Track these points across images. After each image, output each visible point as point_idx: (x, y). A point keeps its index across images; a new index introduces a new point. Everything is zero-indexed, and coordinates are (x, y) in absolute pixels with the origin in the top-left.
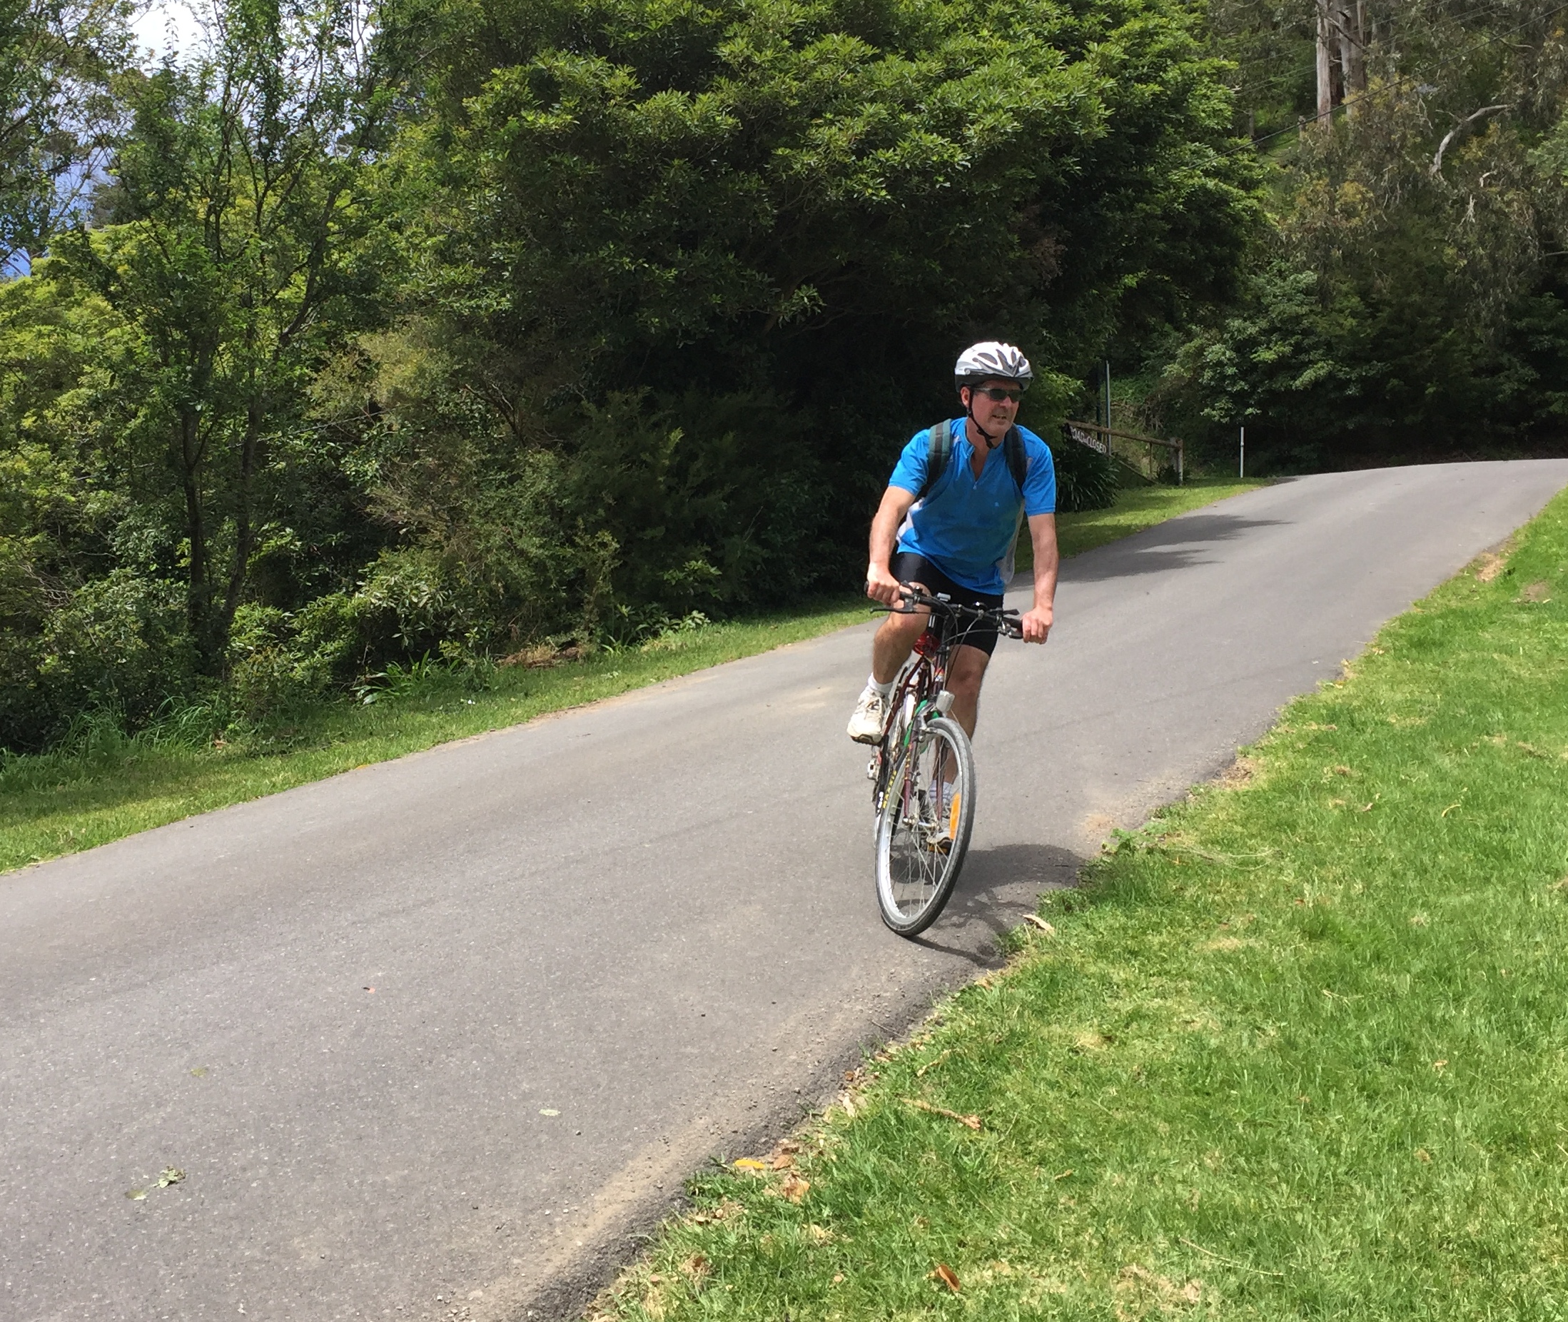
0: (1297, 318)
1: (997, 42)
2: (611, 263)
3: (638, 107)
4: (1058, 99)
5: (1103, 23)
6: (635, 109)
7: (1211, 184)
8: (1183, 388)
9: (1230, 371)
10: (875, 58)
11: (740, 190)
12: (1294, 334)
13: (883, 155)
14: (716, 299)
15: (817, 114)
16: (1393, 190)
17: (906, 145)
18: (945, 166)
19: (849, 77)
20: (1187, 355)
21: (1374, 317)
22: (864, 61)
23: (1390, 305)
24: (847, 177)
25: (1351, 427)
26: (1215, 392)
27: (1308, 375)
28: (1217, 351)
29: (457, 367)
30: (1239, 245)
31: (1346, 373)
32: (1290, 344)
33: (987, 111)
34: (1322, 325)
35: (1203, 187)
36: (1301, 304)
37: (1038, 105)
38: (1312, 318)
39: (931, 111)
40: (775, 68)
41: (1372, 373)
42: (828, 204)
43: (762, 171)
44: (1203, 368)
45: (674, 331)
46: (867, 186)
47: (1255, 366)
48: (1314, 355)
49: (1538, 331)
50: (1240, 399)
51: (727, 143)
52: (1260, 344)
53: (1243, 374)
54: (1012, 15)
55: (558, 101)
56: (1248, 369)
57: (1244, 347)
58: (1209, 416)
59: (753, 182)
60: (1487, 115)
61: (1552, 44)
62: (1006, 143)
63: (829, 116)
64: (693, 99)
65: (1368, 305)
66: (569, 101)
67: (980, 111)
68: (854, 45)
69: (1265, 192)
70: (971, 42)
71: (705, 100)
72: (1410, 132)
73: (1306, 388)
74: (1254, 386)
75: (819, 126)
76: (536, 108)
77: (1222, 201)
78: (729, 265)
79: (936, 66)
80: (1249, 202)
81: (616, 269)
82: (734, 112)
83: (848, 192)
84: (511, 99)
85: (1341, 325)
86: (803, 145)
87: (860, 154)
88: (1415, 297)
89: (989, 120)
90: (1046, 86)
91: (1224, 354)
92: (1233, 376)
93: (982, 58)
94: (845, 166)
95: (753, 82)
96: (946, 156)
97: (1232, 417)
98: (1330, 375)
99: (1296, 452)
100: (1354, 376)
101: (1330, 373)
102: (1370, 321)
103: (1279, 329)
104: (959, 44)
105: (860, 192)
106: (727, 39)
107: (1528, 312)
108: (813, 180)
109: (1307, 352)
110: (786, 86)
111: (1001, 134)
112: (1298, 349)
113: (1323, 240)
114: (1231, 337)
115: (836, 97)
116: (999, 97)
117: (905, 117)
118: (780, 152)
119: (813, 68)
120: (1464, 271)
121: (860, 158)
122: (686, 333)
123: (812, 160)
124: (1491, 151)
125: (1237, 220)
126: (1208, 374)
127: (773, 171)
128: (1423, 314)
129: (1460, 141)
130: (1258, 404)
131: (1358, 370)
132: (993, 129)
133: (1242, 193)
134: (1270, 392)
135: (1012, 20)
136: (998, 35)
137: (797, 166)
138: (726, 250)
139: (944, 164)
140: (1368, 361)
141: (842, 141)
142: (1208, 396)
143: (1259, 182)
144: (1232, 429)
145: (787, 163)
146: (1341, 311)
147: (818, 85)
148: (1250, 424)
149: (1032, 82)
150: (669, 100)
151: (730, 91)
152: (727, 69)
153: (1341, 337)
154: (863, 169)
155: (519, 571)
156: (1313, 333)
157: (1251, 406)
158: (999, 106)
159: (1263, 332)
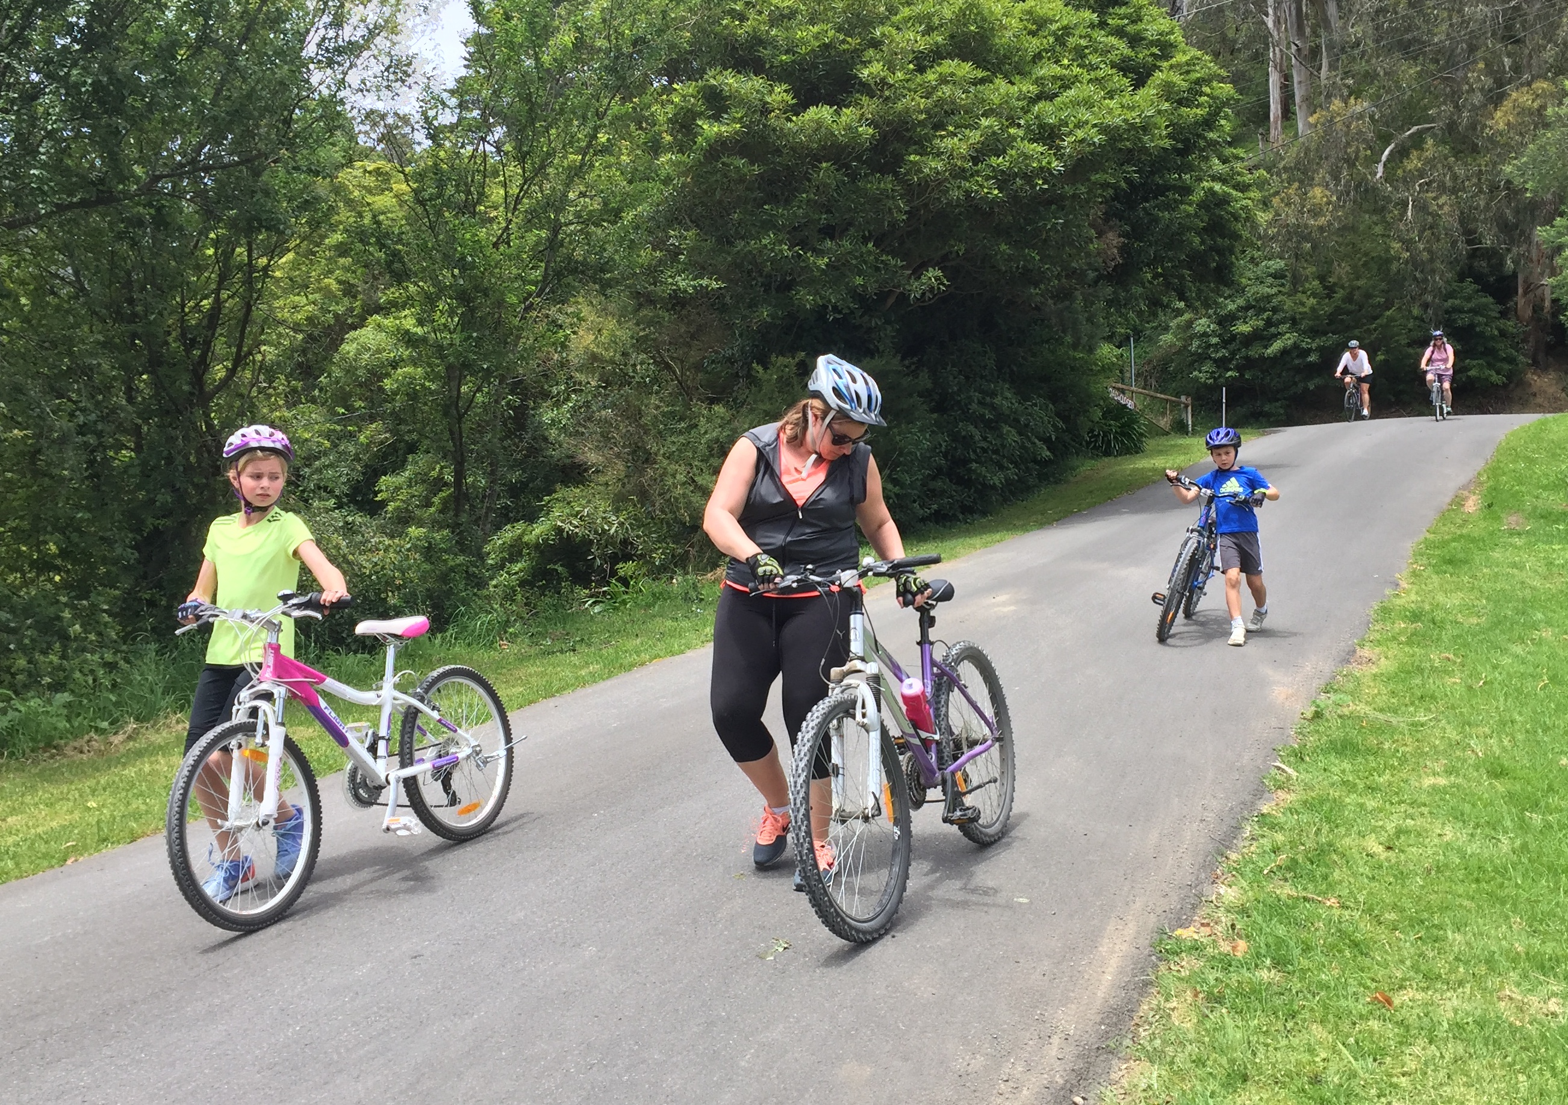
0: (1268, 298)
1: (1076, 70)
2: (772, 250)
3: (794, 118)
4: (1132, 116)
5: (1153, 55)
6: (791, 121)
7: (1217, 187)
8: (1174, 354)
9: (1214, 340)
10: (983, 81)
11: (877, 189)
12: (1265, 310)
13: (994, 161)
14: (859, 281)
15: (939, 126)
16: (1348, 195)
17: (1013, 152)
18: (1044, 172)
19: (963, 96)
20: (1178, 326)
21: (1329, 296)
22: (976, 82)
23: (1343, 287)
24: (966, 179)
25: (1312, 387)
26: (1201, 358)
27: (1277, 346)
28: (1202, 324)
29: (641, 334)
30: (1237, 237)
31: (1308, 343)
32: (1263, 319)
33: (1079, 125)
34: (1288, 304)
35: (1211, 189)
36: (1271, 286)
37: (1118, 121)
38: (1280, 298)
39: (1028, 127)
40: (904, 88)
41: (1328, 344)
42: (949, 203)
43: (896, 174)
44: (1191, 338)
45: (825, 307)
46: (982, 186)
47: (1233, 337)
48: (1283, 328)
49: (1459, 310)
50: (1222, 364)
51: (866, 149)
52: (1238, 319)
53: (1225, 343)
54: (1086, 47)
55: (727, 113)
56: (1228, 340)
57: (1226, 321)
58: (1197, 379)
59: (888, 183)
60: (1419, 133)
61: (1475, 74)
62: (1092, 153)
63: (951, 128)
64: (837, 113)
65: (1325, 288)
66: (737, 112)
67: (1071, 126)
68: (965, 69)
69: (1255, 194)
70: (1057, 70)
71: (849, 114)
72: (1362, 146)
73: (1275, 356)
74: (1233, 354)
75: (942, 137)
76: (709, 118)
77: (1223, 201)
78: (869, 252)
79: (1034, 89)
80: (1244, 203)
81: (776, 255)
82: (872, 123)
83: (968, 193)
84: (688, 110)
85: (1303, 304)
86: (930, 153)
87: (976, 160)
88: (1360, 283)
89: (1080, 134)
90: (1123, 107)
91: (1209, 326)
92: (1216, 345)
93: (1066, 84)
94: (964, 170)
95: (888, 98)
96: (1044, 163)
97: (1215, 379)
98: (1296, 346)
99: (1267, 408)
100: (1314, 346)
101: (1295, 343)
102: (1327, 300)
103: (1254, 307)
104: (1046, 70)
105: (976, 192)
106: (865, 64)
107: (1451, 295)
108: (938, 183)
109: (1277, 326)
110: (914, 103)
111: (1089, 145)
112: (1269, 323)
113: (1296, 234)
114: (1215, 313)
115: (953, 113)
116: (1084, 115)
117: (1012, 131)
118: (912, 158)
119: (935, 88)
120: (1407, 262)
121: (975, 164)
122: (835, 309)
123: (937, 165)
124: (1428, 161)
125: (1236, 218)
126: (1196, 343)
127: (905, 174)
128: (1368, 296)
129: (1402, 153)
130: (1238, 368)
131: (1317, 340)
132: (1082, 141)
133: (1240, 194)
134: (1247, 358)
135: (1087, 51)
136: (1075, 64)
137: (926, 170)
138: (865, 240)
139: (1041, 168)
140: (1325, 334)
141: (963, 149)
142: (1196, 361)
143: (1250, 185)
144: (1216, 388)
145: (917, 168)
146: (1304, 292)
147: (941, 102)
148: (1230, 384)
149: (1112, 104)
150: (820, 113)
151: (870, 106)
152: (866, 89)
153: (1305, 313)
154: (978, 173)
156: (1283, 311)
157: (1231, 369)
158: (1087, 122)
159: (1241, 309)
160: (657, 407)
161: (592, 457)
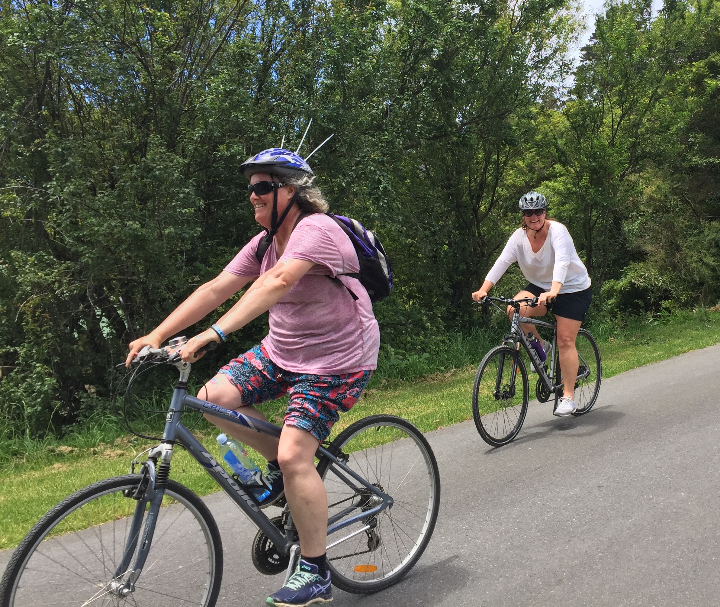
29: (674, 186)
84: (700, 75)
155: (705, 271)
160: (683, 223)
161: (649, 248)
